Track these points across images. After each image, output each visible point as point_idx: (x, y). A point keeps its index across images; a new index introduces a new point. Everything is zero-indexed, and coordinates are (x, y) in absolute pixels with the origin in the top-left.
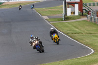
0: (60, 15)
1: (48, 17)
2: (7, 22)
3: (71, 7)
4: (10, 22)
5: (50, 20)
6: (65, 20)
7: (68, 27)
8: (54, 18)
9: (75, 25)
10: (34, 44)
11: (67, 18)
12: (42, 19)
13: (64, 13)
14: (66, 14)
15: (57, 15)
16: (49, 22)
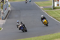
0: (50, 6)
1: (43, 7)
2: (18, 10)
3: (57, 2)
4: (20, 10)
5: (44, 9)
6: (53, 9)
7: (55, 13)
8: (47, 8)
9: (59, 12)
10: (19, 26)
11: (54, 8)
12: (40, 9)
13: (53, 5)
14: (54, 5)
15: (49, 6)
16: (44, 10)
